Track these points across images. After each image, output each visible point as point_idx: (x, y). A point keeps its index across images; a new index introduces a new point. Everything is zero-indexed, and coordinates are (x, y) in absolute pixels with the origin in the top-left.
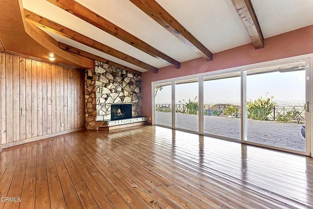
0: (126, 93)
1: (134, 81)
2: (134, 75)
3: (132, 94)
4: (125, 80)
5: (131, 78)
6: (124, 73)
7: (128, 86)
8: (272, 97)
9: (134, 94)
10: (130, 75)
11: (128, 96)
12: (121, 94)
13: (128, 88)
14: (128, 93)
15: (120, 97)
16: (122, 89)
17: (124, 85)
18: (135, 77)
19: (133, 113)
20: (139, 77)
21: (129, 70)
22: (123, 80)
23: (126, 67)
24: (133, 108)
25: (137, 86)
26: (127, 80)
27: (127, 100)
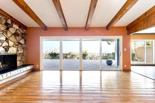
0: (11, 43)
1: (19, 32)
2: (20, 27)
3: (18, 45)
4: (11, 29)
5: (17, 29)
6: (9, 22)
7: (13, 36)
8: (87, 50)
9: (20, 45)
10: (16, 26)
11: (13, 46)
12: (5, 44)
13: (14, 39)
14: (13, 43)
15: (4, 47)
16: (6, 39)
17: (9, 35)
18: (20, 29)
19: (18, 62)
20: (24, 30)
21: (15, 21)
22: (7, 29)
23: (11, 17)
24: (19, 58)
25: (23, 38)
26: (12, 30)
27: (12, 51)
